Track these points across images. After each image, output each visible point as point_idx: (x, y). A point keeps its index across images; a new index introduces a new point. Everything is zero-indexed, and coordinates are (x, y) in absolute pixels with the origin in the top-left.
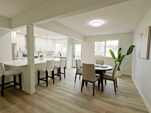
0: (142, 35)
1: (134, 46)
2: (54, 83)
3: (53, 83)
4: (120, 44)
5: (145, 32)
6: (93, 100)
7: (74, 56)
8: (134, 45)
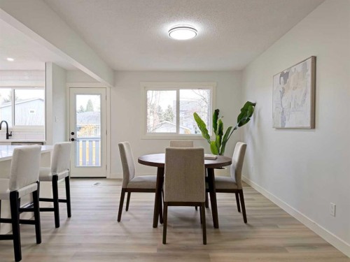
0: (285, 76)
1: (254, 105)
2: (39, 241)
3: (35, 241)
4: (215, 98)
5: (299, 68)
6: (211, 255)
7: (72, 137)
8: (253, 102)
